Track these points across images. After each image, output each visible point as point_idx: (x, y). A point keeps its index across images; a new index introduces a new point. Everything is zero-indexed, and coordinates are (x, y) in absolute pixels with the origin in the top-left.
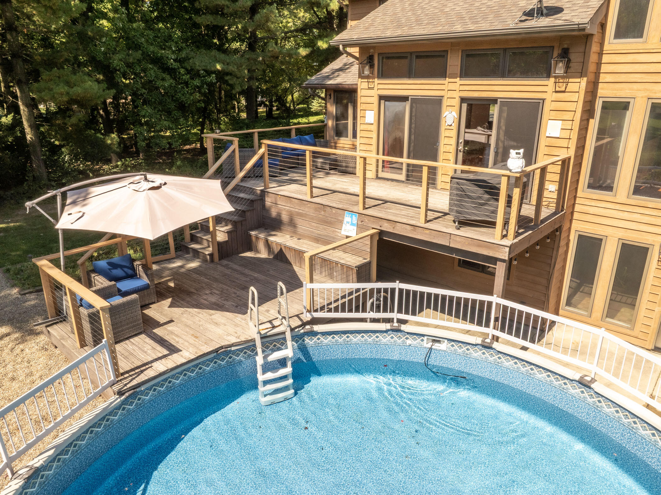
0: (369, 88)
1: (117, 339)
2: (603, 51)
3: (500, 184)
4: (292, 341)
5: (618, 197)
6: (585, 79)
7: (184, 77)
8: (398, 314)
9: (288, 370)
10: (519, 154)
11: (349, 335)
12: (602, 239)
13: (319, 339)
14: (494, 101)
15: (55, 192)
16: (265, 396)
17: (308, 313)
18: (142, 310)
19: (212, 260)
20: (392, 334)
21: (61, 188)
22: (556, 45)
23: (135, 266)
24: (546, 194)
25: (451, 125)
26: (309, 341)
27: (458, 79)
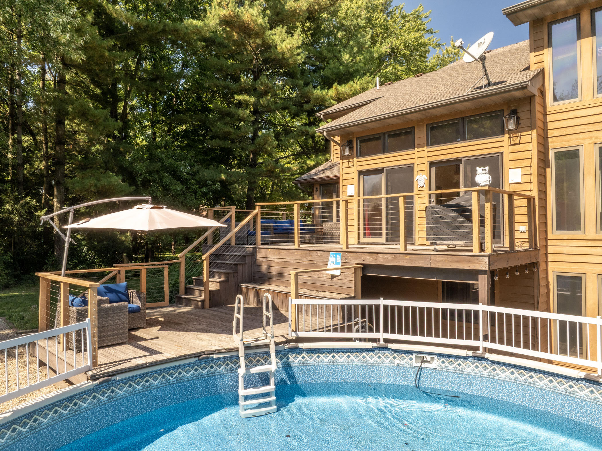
0: (350, 167)
1: (101, 343)
2: (546, 112)
3: (471, 206)
4: (276, 357)
5: (587, 234)
6: (535, 131)
7: (193, 187)
8: (384, 334)
9: (272, 387)
10: (485, 170)
11: (335, 354)
12: (581, 277)
13: (303, 358)
14: (459, 160)
15: (68, 208)
16: (246, 410)
17: (293, 333)
18: (129, 333)
19: (203, 307)
20: (379, 353)
21: (74, 205)
22: (505, 108)
23: (129, 293)
24: (517, 235)
25: (423, 187)
26: (294, 360)
27: (426, 147)
